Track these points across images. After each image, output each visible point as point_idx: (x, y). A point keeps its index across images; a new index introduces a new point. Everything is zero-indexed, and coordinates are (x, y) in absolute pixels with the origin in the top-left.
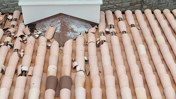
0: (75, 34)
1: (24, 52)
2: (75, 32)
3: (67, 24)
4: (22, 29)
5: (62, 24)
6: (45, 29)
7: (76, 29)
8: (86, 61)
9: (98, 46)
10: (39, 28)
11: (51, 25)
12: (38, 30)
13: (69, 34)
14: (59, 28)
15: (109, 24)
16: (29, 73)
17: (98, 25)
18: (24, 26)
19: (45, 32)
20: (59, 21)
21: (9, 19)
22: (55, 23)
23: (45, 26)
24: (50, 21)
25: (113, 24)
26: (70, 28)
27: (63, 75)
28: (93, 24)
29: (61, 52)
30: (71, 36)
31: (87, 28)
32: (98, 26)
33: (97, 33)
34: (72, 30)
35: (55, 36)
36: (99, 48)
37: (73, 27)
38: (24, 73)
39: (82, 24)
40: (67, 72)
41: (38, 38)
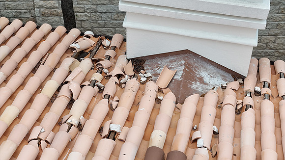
0: (204, 86)
1: (118, 101)
2: (206, 84)
3: (195, 70)
4: (122, 64)
5: (186, 67)
6: (159, 71)
7: (207, 79)
8: (214, 133)
9: (238, 112)
10: (149, 68)
11: (169, 67)
12: (147, 71)
13: (196, 86)
14: (180, 73)
15: (262, 80)
16: (121, 137)
17: (243, 78)
18: (126, 61)
19: (157, 75)
20: (183, 62)
21: (104, 46)
22: (176, 63)
23: (158, 66)
24: (168, 60)
25: (269, 81)
26: (198, 76)
27: (173, 149)
28: (236, 76)
29: (177, 112)
30: (197, 88)
31: (226, 80)
32: (243, 81)
33: (241, 92)
34: (201, 80)
35: (171, 85)
36: (239, 116)
37: (204, 74)
38: (113, 135)
39: (218, 73)
40: (181, 145)
41: (144, 83)
